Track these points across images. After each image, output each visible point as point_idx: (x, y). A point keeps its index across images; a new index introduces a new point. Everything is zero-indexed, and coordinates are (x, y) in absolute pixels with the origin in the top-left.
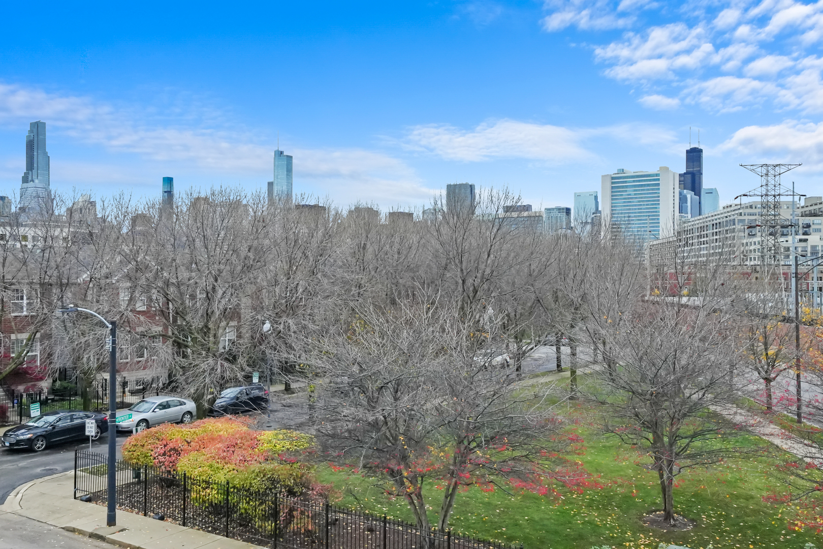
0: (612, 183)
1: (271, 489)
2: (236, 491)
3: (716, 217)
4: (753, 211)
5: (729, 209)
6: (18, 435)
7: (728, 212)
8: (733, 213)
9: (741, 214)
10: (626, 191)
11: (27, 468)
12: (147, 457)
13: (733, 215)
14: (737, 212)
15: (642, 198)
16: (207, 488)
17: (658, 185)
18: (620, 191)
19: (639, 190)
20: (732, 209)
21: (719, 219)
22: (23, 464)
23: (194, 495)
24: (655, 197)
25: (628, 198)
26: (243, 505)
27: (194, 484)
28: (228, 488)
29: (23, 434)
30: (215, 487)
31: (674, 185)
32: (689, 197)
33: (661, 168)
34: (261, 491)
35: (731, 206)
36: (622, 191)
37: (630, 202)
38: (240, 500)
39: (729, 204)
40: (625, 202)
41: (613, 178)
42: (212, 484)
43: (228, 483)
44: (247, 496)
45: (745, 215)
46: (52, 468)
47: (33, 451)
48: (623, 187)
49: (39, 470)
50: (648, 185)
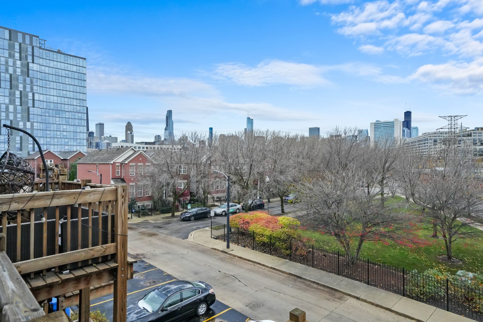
0: (375, 126)
1: (288, 239)
2: (274, 238)
3: (419, 138)
4: (436, 135)
5: (425, 135)
6: (185, 215)
7: (425, 136)
8: (427, 136)
9: (430, 137)
10: (380, 129)
11: (190, 226)
12: (237, 224)
13: (427, 137)
14: (429, 136)
15: (387, 131)
16: (262, 237)
17: (394, 126)
18: (377, 129)
19: (386, 128)
20: (426, 134)
21: (421, 138)
22: (189, 225)
23: (257, 239)
24: (392, 131)
25: (381, 131)
26: (277, 244)
27: (257, 235)
28: (271, 237)
29: (187, 214)
30: (266, 236)
31: (400, 126)
32: (406, 130)
33: (395, 119)
34: (285, 239)
35: (426, 133)
36: (379, 129)
37: (382, 133)
38: (276, 242)
39: (425, 133)
40: (380, 133)
41: (375, 124)
42: (264, 235)
43: (271, 235)
44: (279, 241)
45: (432, 137)
46: (199, 226)
47: (190, 220)
48: (379, 127)
49: (195, 227)
50: (389, 126)
